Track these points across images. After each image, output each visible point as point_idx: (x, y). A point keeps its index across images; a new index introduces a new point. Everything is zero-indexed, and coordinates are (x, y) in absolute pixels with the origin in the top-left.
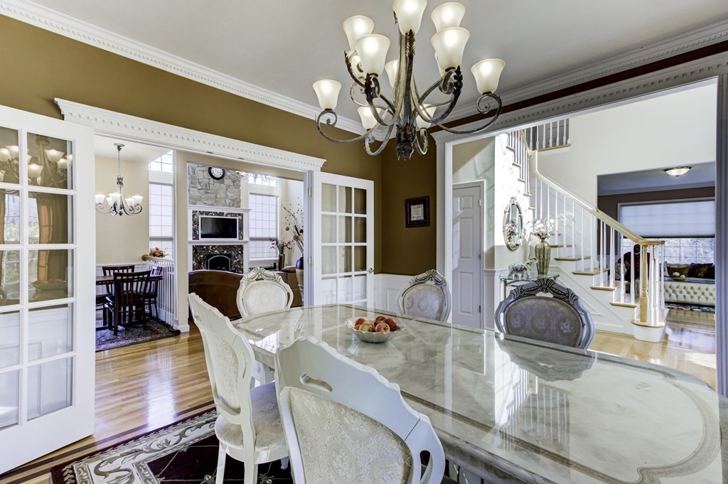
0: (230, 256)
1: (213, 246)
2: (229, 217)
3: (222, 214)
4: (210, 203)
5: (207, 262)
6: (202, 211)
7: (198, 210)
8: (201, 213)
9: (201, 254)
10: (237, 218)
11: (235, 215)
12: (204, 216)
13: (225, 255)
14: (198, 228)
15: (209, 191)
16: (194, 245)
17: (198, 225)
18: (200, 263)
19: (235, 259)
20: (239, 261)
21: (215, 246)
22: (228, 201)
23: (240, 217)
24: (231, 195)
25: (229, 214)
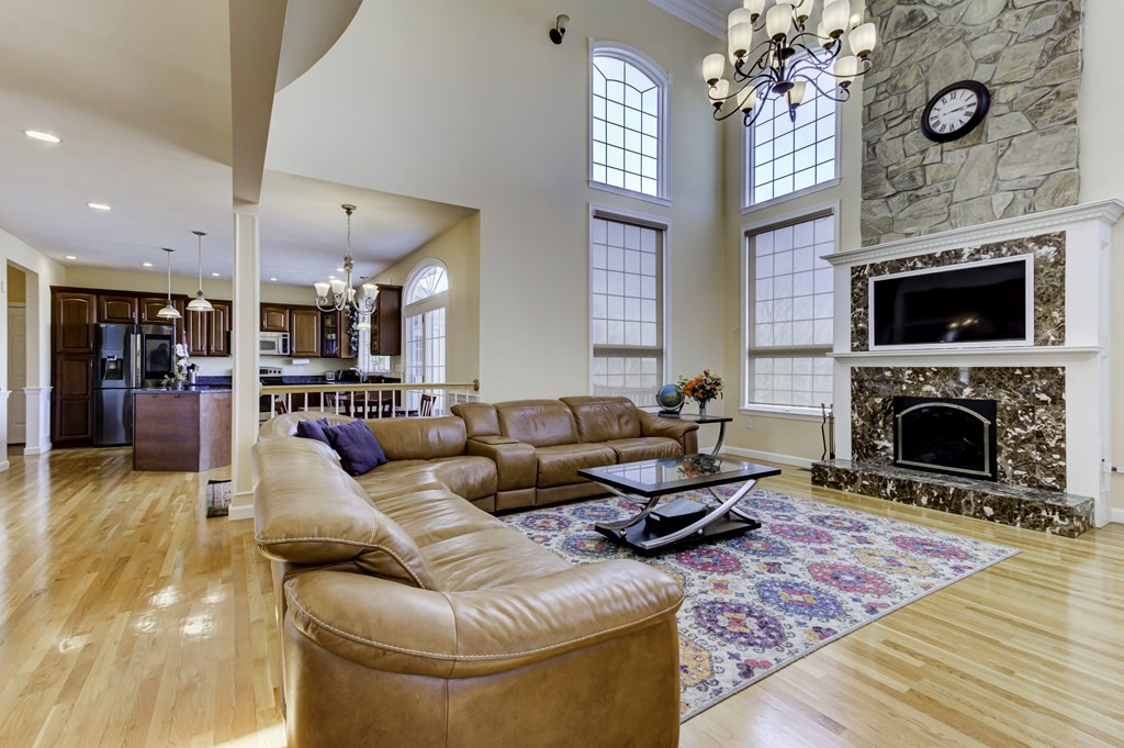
0: (990, 408)
1: (917, 371)
2: (987, 260)
3: (958, 255)
4: (926, 228)
5: (895, 420)
6: (878, 261)
7: (868, 263)
8: (876, 269)
9: (874, 393)
10: (1029, 259)
11: (1020, 245)
12: (887, 276)
13: (966, 403)
14: (866, 315)
15: (920, 193)
16: (856, 365)
17: (866, 308)
18: (872, 419)
19: (1014, 419)
20: (1039, 434)
21: (922, 371)
22: (1000, 200)
23: (1048, 251)
24: (1016, 172)
25: (986, 249)
